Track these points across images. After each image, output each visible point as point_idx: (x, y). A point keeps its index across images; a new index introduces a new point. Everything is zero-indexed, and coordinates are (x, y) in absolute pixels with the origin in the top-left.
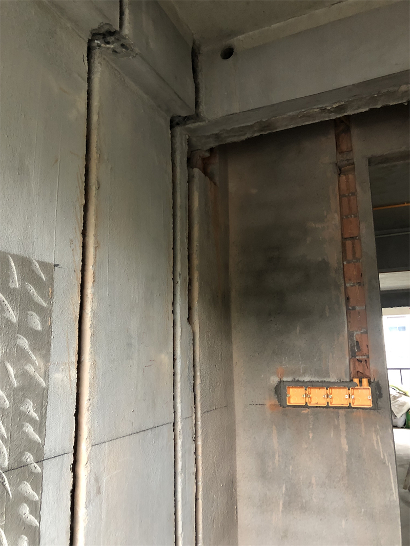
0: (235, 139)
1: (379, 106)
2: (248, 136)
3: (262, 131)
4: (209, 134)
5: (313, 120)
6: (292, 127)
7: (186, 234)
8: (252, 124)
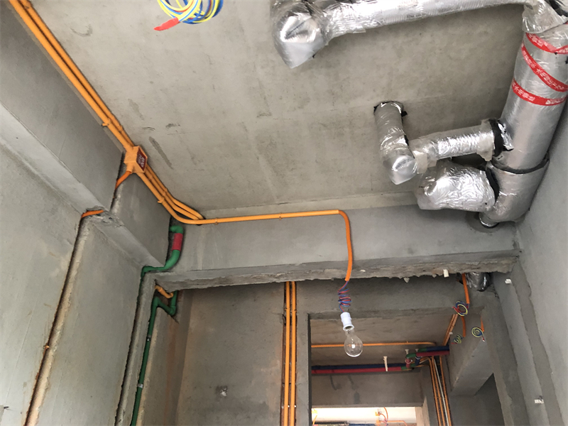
0: (199, 287)
1: (312, 279)
2: (209, 286)
3: (220, 283)
4: (176, 281)
5: (264, 282)
6: (246, 284)
7: (138, 371)
8: (212, 278)
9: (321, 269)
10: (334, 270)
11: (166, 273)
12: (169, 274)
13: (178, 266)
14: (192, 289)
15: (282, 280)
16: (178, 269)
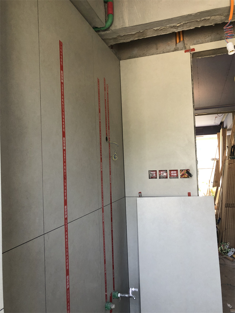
0: (125, 41)
1: (200, 27)
2: (132, 39)
3: (139, 37)
4: (111, 38)
5: (166, 32)
6: (155, 35)
8: (134, 33)
9: (209, 16)
10: (218, 16)
11: (105, 32)
12: (107, 32)
13: (113, 25)
14: (121, 43)
15: (180, 30)
16: (113, 28)
